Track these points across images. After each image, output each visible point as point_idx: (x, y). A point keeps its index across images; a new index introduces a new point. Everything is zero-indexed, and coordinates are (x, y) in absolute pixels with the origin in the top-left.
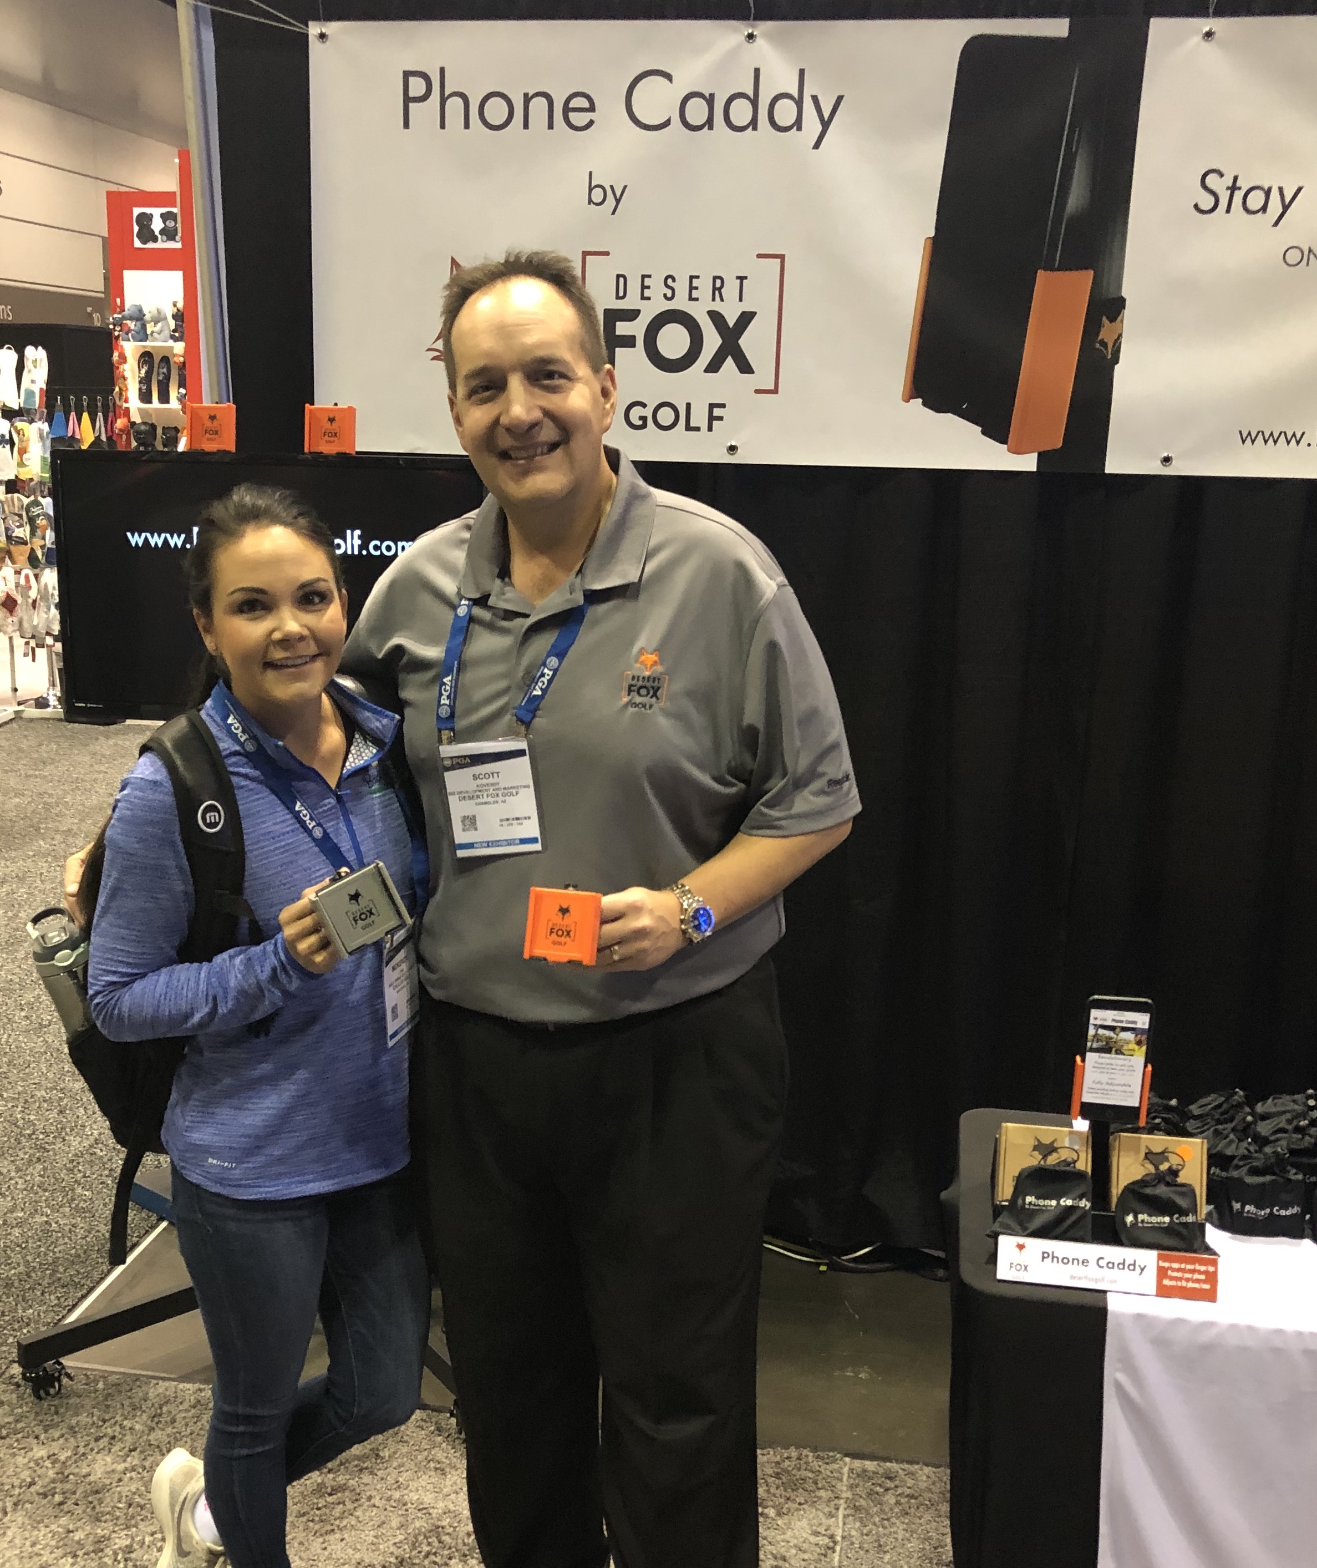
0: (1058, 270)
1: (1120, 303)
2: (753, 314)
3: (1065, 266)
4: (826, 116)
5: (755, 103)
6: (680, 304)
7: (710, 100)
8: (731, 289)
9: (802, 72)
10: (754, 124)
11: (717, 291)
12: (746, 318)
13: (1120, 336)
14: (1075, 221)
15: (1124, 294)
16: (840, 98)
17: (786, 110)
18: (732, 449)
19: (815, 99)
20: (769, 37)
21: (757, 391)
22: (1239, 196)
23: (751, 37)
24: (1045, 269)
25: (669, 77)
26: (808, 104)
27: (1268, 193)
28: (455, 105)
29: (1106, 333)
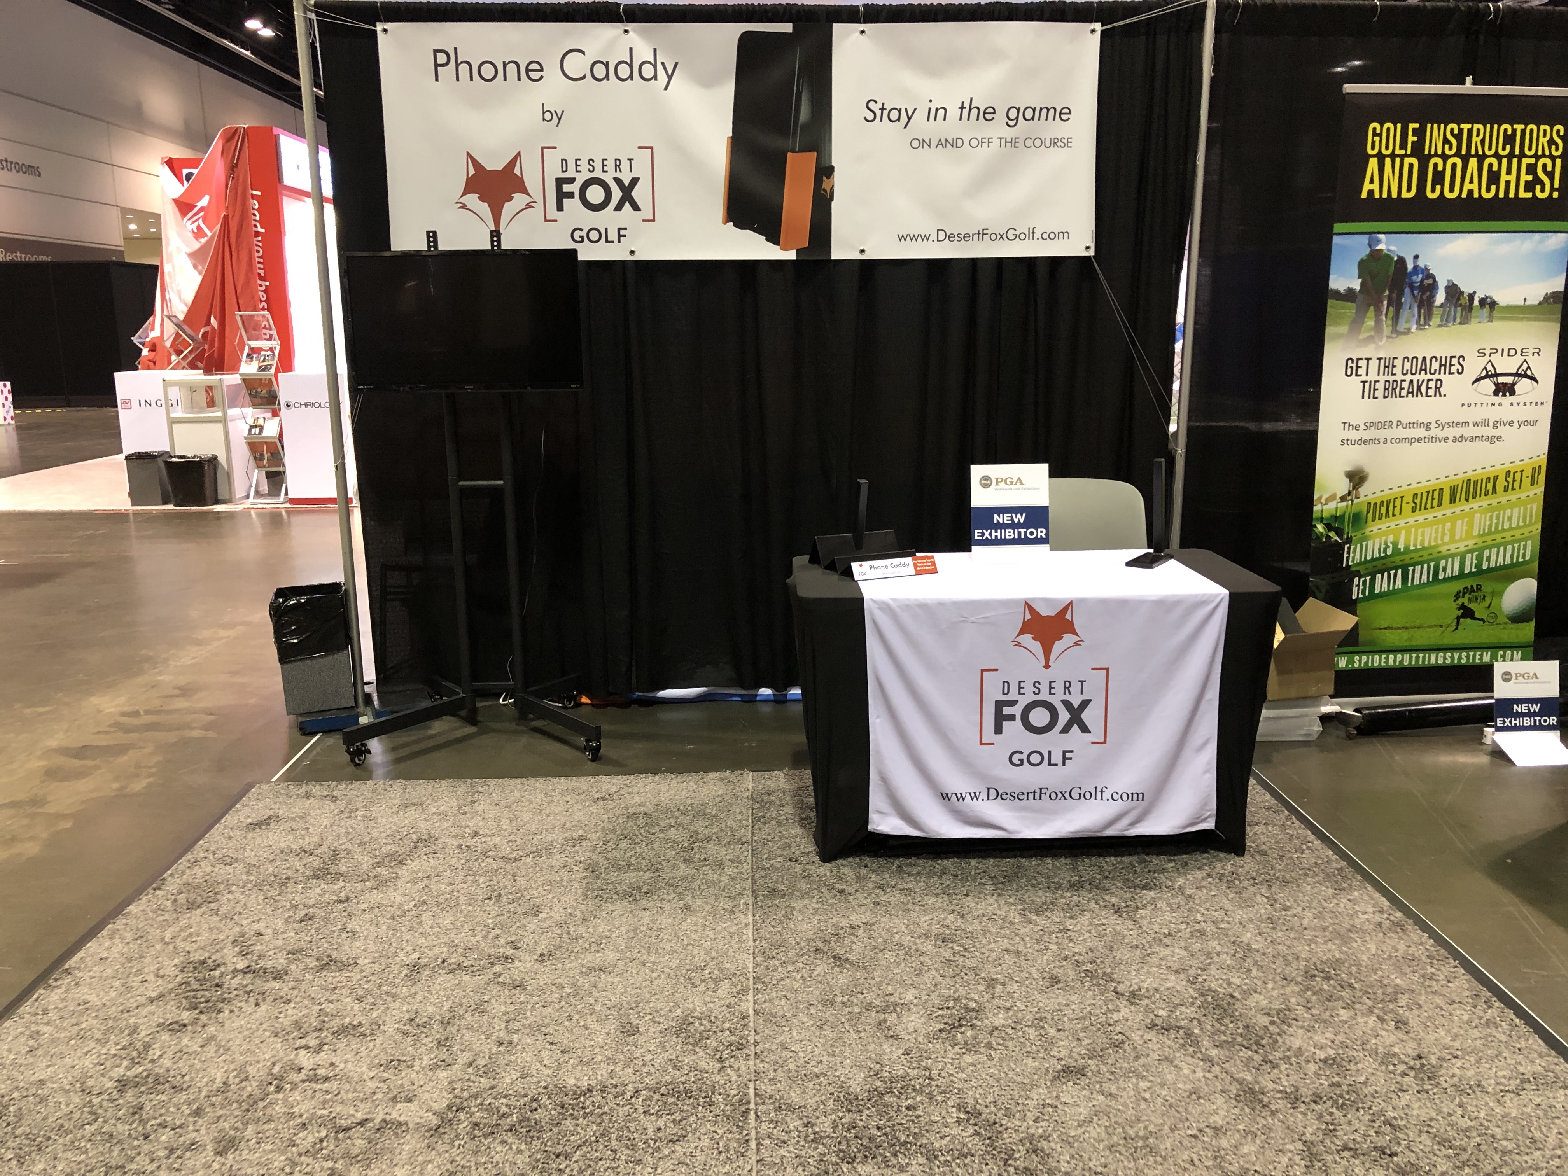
0: (800, 151)
1: (832, 169)
2: (639, 179)
3: (803, 150)
4: (670, 72)
5: (631, 65)
6: (598, 174)
7: (607, 65)
8: (625, 165)
9: (655, 49)
10: (631, 77)
11: (618, 166)
12: (634, 181)
13: (833, 186)
14: (805, 127)
15: (833, 164)
16: (677, 63)
17: (648, 70)
18: (632, 252)
19: (664, 64)
20: (634, 30)
21: (644, 221)
22: (886, 113)
23: (626, 31)
24: (793, 151)
25: (583, 53)
26: (660, 67)
27: (900, 111)
28: (464, 68)
29: (826, 185)
